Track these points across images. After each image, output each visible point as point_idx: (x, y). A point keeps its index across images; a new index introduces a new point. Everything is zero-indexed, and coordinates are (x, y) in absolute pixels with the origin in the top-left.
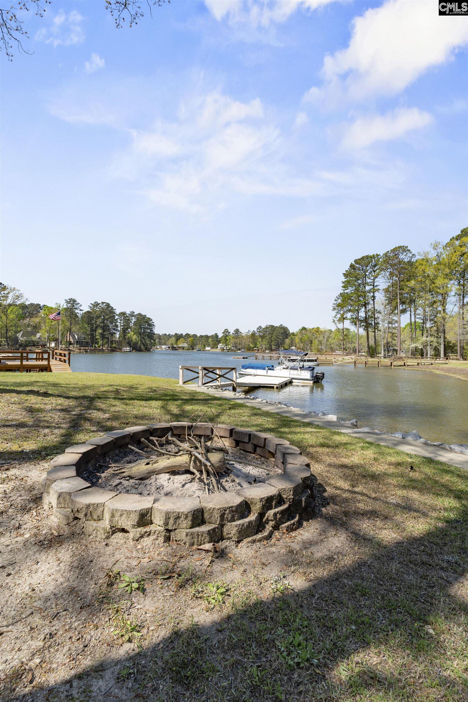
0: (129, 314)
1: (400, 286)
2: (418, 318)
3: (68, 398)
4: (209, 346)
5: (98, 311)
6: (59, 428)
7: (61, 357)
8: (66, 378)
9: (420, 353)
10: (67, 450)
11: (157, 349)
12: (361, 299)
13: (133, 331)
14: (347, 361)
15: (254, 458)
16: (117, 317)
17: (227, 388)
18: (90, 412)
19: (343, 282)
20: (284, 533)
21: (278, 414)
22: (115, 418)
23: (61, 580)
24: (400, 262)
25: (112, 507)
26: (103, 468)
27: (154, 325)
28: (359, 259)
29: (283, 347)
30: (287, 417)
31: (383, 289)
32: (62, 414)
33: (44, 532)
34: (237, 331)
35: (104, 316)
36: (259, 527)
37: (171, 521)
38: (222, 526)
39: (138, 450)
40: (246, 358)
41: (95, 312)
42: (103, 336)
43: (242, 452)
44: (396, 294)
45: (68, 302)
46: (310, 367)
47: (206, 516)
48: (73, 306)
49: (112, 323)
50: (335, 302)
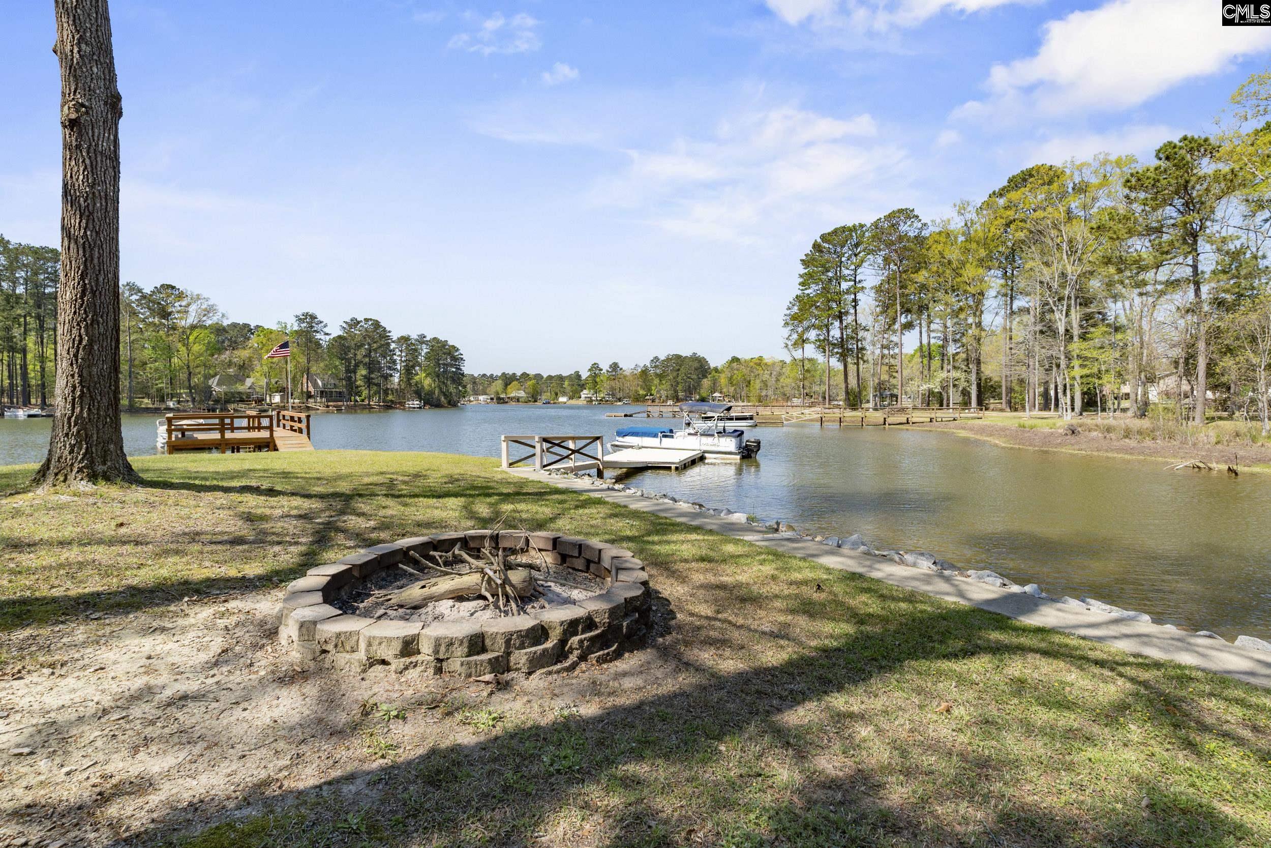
0: (416, 340)
1: (900, 282)
2: (935, 338)
3: (308, 496)
4: (564, 394)
5: (359, 335)
6: (296, 543)
7: (293, 424)
8: (304, 463)
9: (936, 399)
10: (309, 572)
11: (470, 401)
12: (834, 305)
13: (425, 370)
14: (808, 417)
15: (586, 578)
16: (393, 346)
17: (588, 472)
18: (345, 518)
19: (801, 276)
20: (593, 665)
21: (653, 513)
22: (384, 526)
23: (308, 712)
24: (900, 239)
25: (368, 634)
26: (362, 596)
27: (462, 359)
28: (829, 234)
29: (699, 394)
30: (666, 518)
31: (872, 288)
32: (299, 523)
33: (283, 669)
34: (615, 366)
35: (369, 344)
36: (558, 656)
37: (443, 649)
38: (508, 654)
39: (412, 571)
40: (631, 416)
41: (353, 337)
42: (368, 381)
43: (571, 570)
44: (894, 295)
45: (300, 321)
46: (735, 431)
47: (488, 642)
48: (312, 327)
49: (385, 357)
50: (788, 312)
